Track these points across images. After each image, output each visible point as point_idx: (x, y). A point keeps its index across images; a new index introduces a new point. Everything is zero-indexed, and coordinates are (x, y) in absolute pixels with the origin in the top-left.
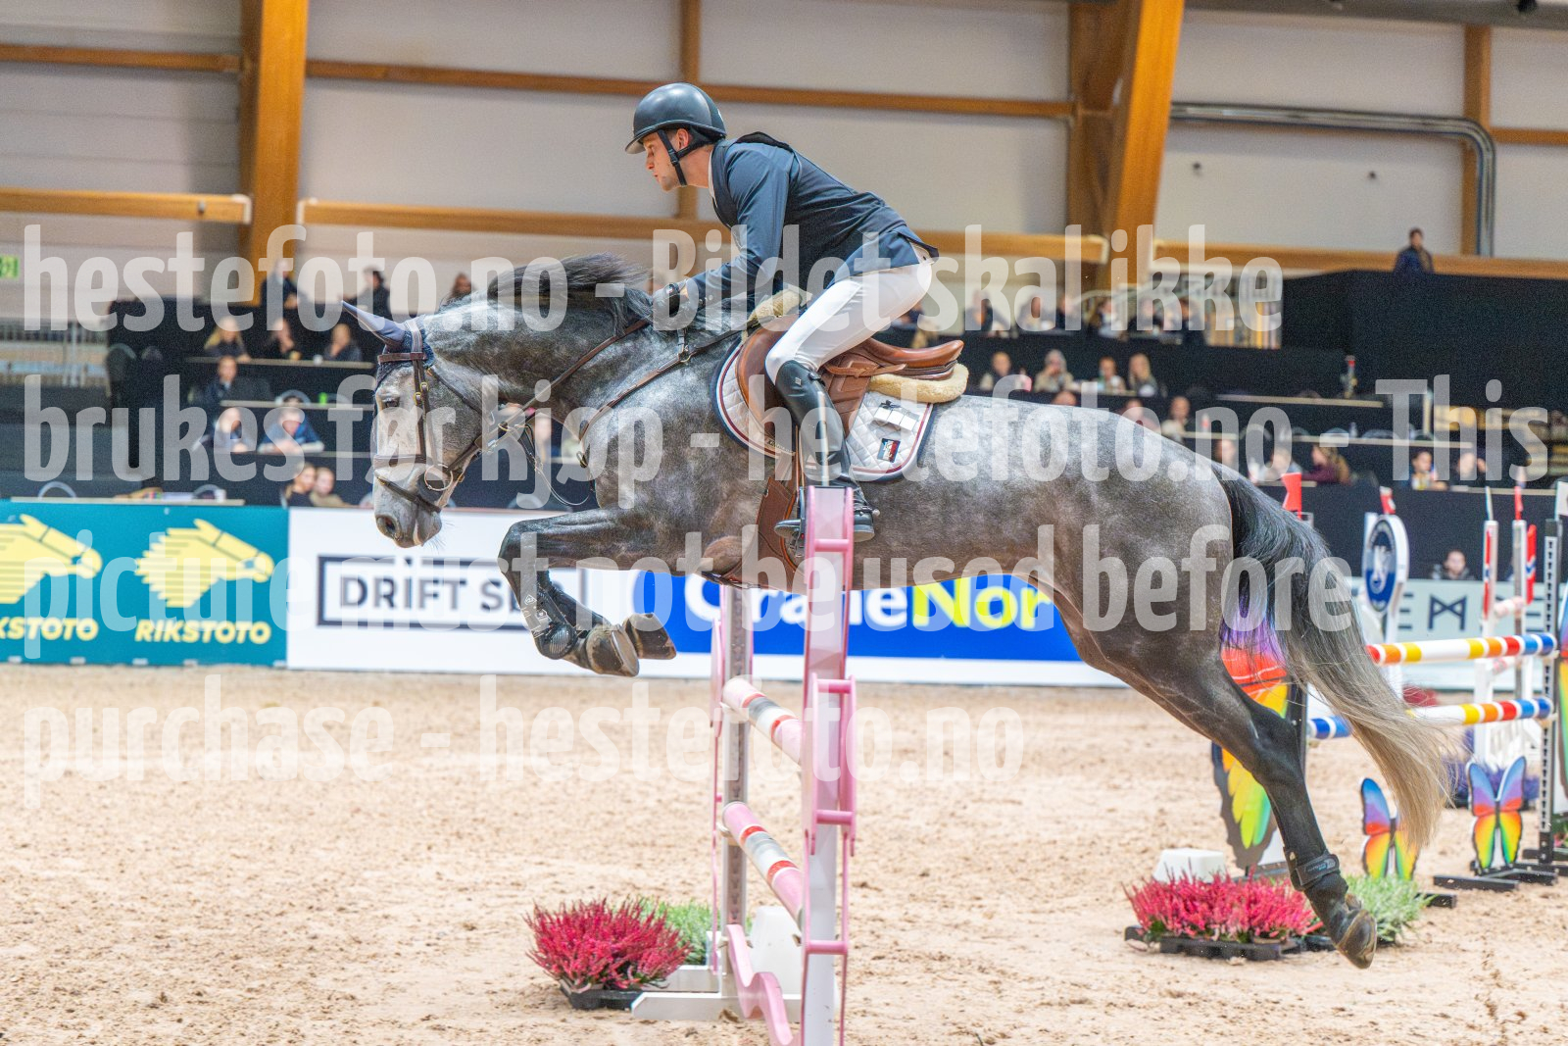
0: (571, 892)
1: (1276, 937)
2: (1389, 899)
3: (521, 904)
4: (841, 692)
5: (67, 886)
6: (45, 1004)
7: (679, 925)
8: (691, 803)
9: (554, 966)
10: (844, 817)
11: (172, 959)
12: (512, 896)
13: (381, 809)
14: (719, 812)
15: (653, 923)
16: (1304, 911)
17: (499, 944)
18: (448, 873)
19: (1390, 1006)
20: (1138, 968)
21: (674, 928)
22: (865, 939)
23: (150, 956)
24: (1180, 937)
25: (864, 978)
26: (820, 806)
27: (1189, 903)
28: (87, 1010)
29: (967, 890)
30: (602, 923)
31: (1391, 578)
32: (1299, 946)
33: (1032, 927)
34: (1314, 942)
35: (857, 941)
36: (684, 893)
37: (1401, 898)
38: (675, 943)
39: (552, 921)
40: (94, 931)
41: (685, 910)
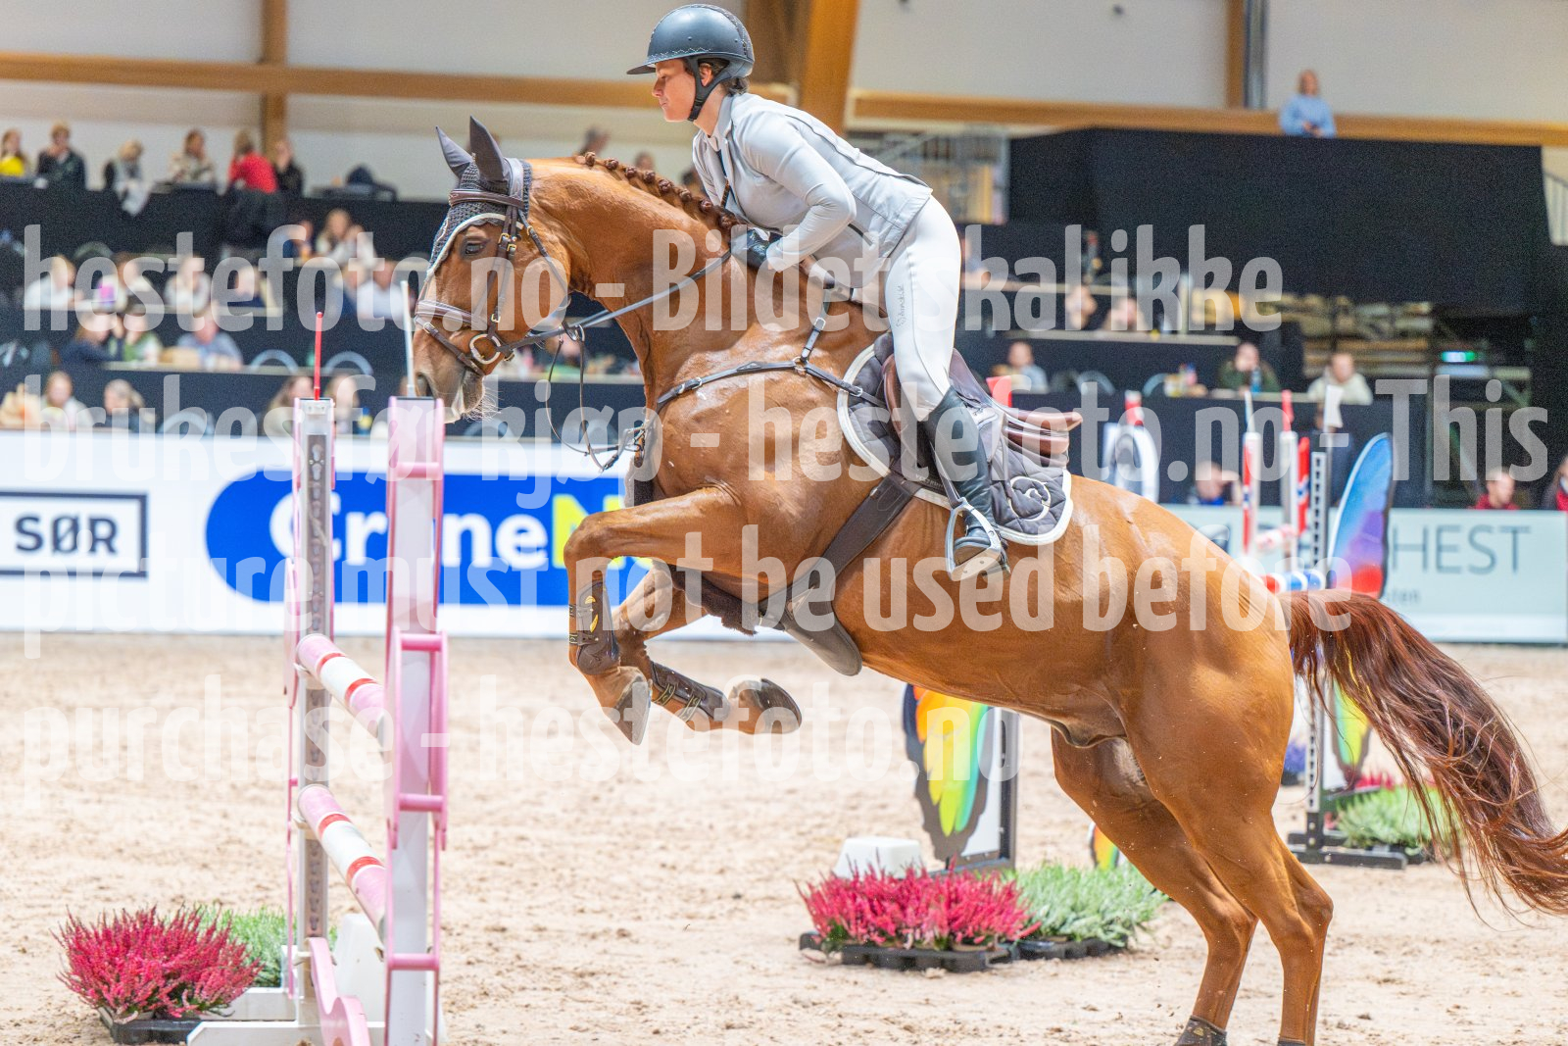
1: (983, 943)
2: (1119, 895)
3: (54, 915)
4: (433, 649)
7: (247, 938)
9: (89, 992)
10: (433, 802)
14: (295, 799)
15: (215, 935)
16: (1016, 911)
17: (27, 964)
20: (816, 984)
22: (482, 952)
24: (866, 945)
26: (403, 791)
27: (875, 903)
30: (150, 938)
32: (1010, 953)
33: (686, 935)
34: (1027, 948)
35: (469, 953)
36: (259, 900)
37: (1135, 893)
38: (241, 961)
39: (88, 937)
41: (255, 921)
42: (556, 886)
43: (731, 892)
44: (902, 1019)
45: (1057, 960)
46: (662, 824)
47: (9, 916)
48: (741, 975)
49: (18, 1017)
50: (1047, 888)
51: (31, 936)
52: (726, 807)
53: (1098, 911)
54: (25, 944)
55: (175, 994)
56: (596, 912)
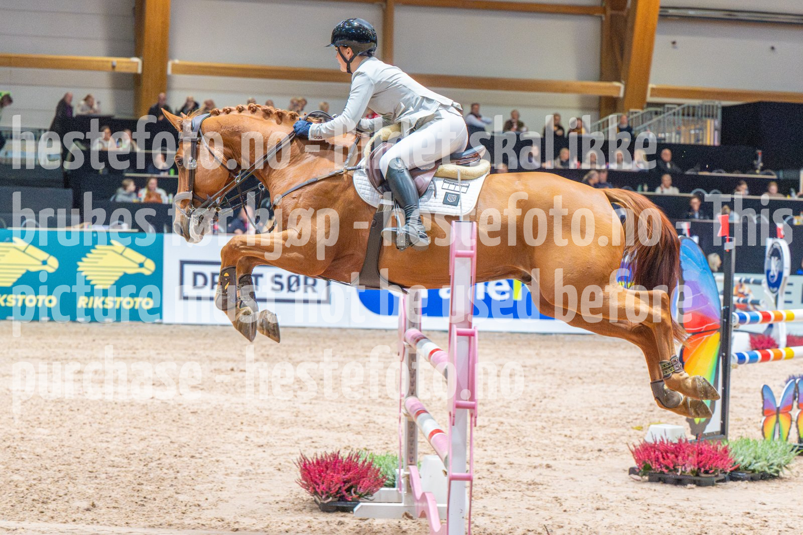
0: (321, 448)
1: (713, 473)
2: (776, 452)
3: (292, 454)
4: (471, 335)
5: (40, 444)
6: (27, 508)
7: (381, 465)
9: (310, 488)
10: (471, 405)
11: (98, 484)
12: (288, 450)
14: (403, 403)
15: (366, 464)
16: (728, 459)
17: (281, 476)
18: (252, 437)
19: (775, 511)
20: (637, 490)
21: (377, 467)
22: (485, 474)
23: (86, 482)
24: (659, 473)
25: (482, 495)
26: (457, 399)
27: (664, 454)
28: (51, 512)
30: (337, 464)
31: (780, 274)
32: (725, 478)
33: (577, 467)
34: (734, 476)
35: (478, 474)
36: (384, 449)
37: (783, 452)
38: (378, 476)
39: (309, 464)
40: (55, 468)
41: (384, 458)
42: (518, 444)
43: (597, 448)
44: (676, 507)
45: (747, 481)
46: (565, 417)
47: (272, 454)
48: (602, 486)
49: (278, 499)
50: (743, 449)
51: (282, 463)
52: (594, 410)
53: (766, 459)
54: (280, 467)
56: (536, 456)
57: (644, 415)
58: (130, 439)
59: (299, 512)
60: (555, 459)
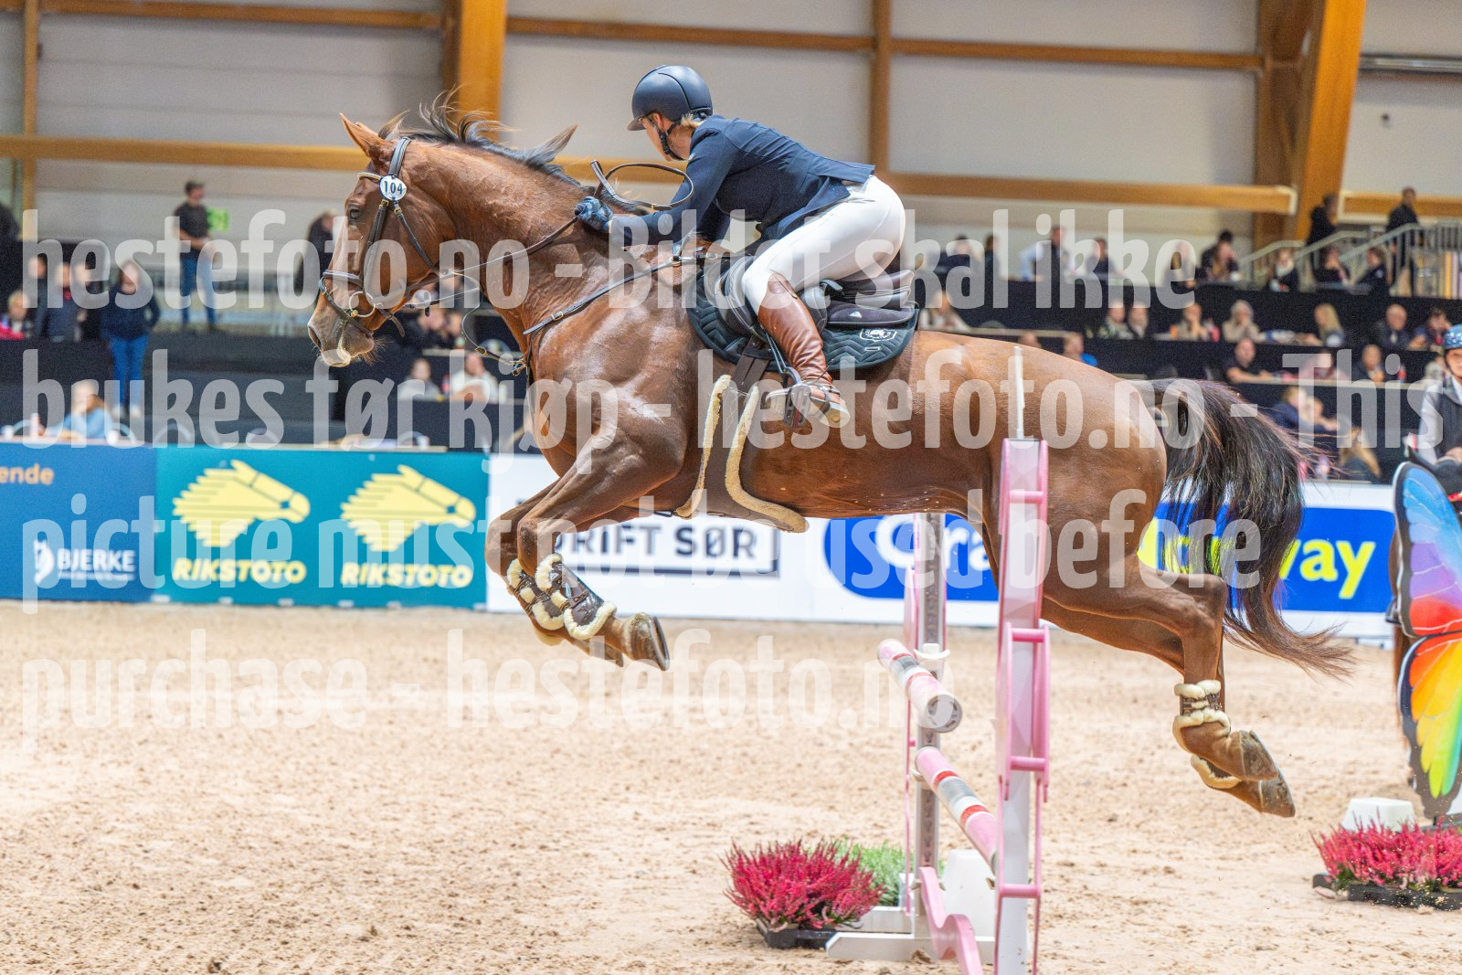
0: (765, 833)
3: (717, 844)
4: (1035, 641)
5: (280, 822)
6: (260, 936)
7: (872, 866)
8: (883, 746)
9: (750, 905)
10: (1037, 764)
11: (381, 894)
12: (708, 837)
13: (580, 750)
14: (912, 757)
15: (847, 864)
17: (697, 882)
18: (646, 813)
20: (1328, 916)
22: (1055, 882)
23: (360, 891)
24: (1368, 885)
25: (1054, 922)
26: (1013, 754)
27: (1377, 851)
28: (300, 942)
29: (1155, 836)
30: (797, 864)
33: (1220, 874)
36: (876, 836)
38: (868, 885)
39: (748, 862)
40: (306, 866)
41: (878, 853)
44: (1400, 946)
47: (681, 844)
48: (1266, 907)
49: (692, 924)
51: (699, 861)
54: (694, 867)
55: (817, 910)
56: (1145, 852)
57: (1337, 781)
58: (434, 814)
59: (731, 947)
60: (1181, 858)
